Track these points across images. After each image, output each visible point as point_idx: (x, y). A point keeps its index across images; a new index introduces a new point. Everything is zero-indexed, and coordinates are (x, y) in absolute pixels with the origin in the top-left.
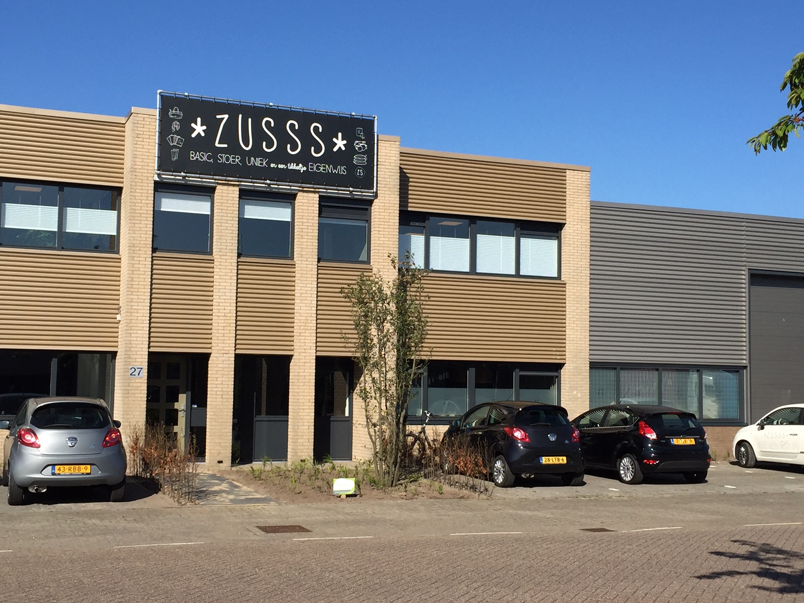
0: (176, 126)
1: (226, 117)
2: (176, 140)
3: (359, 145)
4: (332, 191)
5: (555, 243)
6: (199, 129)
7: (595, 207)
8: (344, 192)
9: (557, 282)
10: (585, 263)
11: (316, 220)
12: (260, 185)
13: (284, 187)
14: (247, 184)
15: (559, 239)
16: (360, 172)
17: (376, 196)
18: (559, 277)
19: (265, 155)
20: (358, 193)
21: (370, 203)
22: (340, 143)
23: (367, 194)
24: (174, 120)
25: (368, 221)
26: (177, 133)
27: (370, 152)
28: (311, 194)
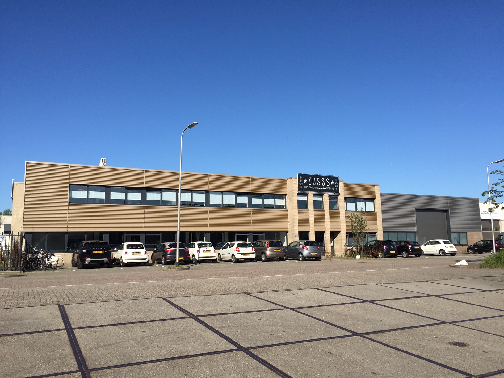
0: (301, 181)
1: (310, 178)
2: (301, 184)
3: (336, 183)
4: (331, 194)
5: (373, 203)
6: (305, 181)
7: (382, 194)
8: (333, 194)
9: (374, 213)
10: (380, 208)
11: (328, 200)
12: (317, 193)
13: (322, 193)
14: (315, 193)
15: (374, 202)
16: (337, 189)
17: (340, 194)
18: (374, 211)
19: (318, 186)
20: (336, 194)
21: (338, 196)
22: (332, 183)
23: (338, 194)
24: (300, 179)
25: (338, 200)
26: (301, 182)
27: (338, 184)
28: (327, 195)
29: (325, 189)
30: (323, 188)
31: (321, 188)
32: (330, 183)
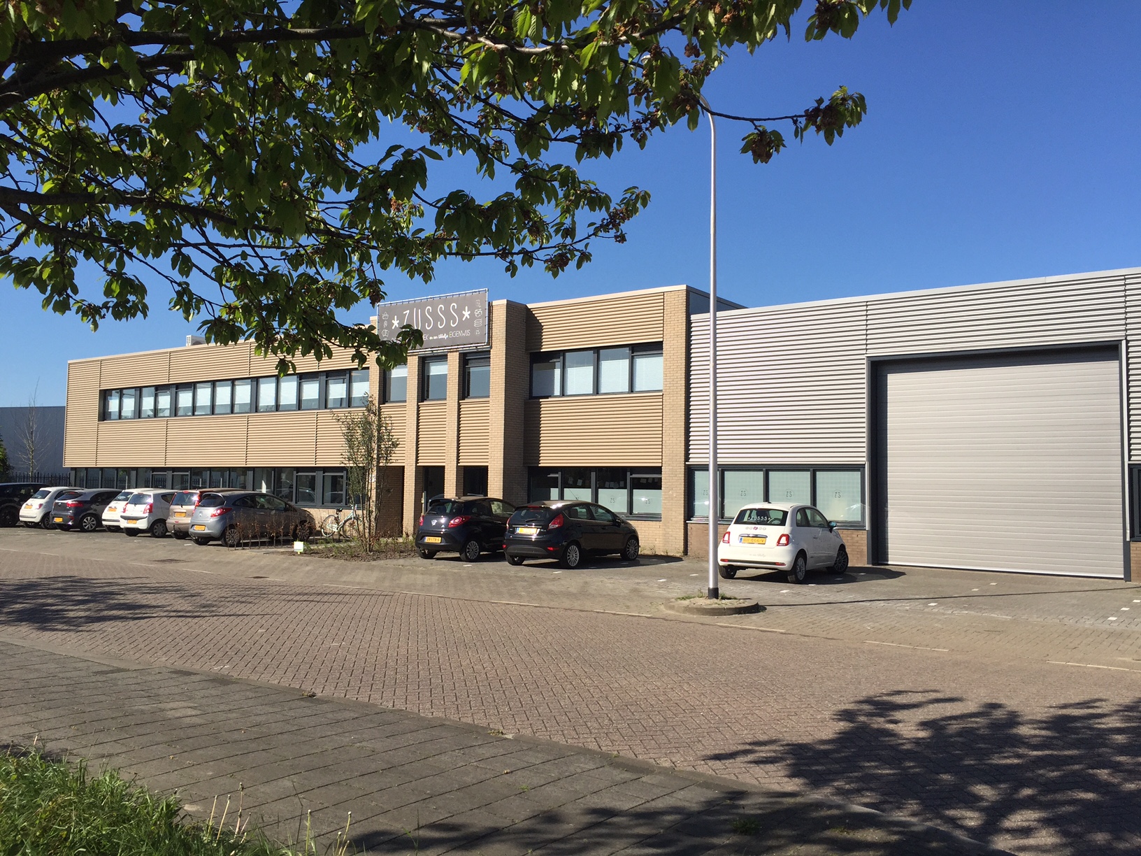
0: (386, 324)
1: (408, 311)
2: (385, 333)
3: (478, 313)
4: (467, 349)
6: (396, 323)
8: (472, 348)
10: (680, 374)
11: (458, 370)
16: (478, 332)
17: (492, 347)
19: (427, 331)
21: (489, 352)
22: (467, 314)
23: (485, 347)
24: (384, 320)
26: (385, 328)
27: (483, 316)
28: (455, 353)
29: (445, 336)
30: (441, 336)
31: (435, 338)
32: (461, 316)
